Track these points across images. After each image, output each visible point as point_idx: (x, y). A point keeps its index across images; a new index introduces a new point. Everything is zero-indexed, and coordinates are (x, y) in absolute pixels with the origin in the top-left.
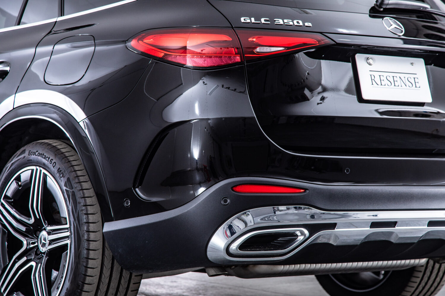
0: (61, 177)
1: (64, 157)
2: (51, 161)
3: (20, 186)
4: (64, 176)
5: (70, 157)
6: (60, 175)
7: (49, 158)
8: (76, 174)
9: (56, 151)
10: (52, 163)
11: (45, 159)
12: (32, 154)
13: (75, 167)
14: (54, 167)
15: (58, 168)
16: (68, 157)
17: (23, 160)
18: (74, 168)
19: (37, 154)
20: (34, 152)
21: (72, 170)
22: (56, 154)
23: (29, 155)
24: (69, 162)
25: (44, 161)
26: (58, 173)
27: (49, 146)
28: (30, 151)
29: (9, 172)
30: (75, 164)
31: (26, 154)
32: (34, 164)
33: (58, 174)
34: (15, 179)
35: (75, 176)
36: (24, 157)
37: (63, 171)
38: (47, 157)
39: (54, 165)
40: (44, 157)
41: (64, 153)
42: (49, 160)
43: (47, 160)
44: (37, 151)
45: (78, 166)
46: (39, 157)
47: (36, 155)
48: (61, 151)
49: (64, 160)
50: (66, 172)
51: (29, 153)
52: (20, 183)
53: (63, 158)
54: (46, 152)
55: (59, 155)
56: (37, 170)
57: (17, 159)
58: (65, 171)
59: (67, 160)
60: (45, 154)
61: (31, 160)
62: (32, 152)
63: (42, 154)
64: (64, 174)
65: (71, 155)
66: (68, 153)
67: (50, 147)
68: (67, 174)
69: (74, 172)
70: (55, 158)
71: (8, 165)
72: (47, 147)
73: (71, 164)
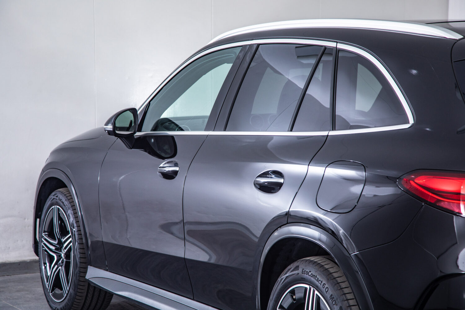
0: (334, 305)
1: (336, 283)
2: (323, 285)
3: (294, 300)
4: (337, 303)
5: (342, 283)
6: (333, 302)
7: (322, 282)
8: (348, 303)
9: (328, 275)
10: (325, 288)
11: (318, 281)
12: (305, 272)
13: (347, 295)
14: (327, 293)
15: (331, 294)
16: (340, 284)
17: (297, 276)
18: (346, 297)
19: (310, 274)
20: (307, 272)
21: (344, 299)
22: (329, 278)
23: (302, 273)
24: (341, 290)
25: (317, 283)
26: (331, 299)
27: (321, 268)
28: (304, 269)
29: (284, 284)
30: (347, 292)
31: (300, 271)
32: (307, 283)
33: (331, 301)
34: (289, 292)
35: (348, 305)
36: (298, 274)
37: (336, 298)
38: (320, 280)
39: (327, 290)
40: (317, 280)
41: (336, 279)
42: (322, 284)
43: (319, 283)
44: (310, 272)
45: (349, 294)
46: (312, 278)
47: (309, 276)
48: (333, 276)
49: (336, 286)
50: (339, 300)
51: (303, 271)
52: (294, 297)
53: (335, 285)
54: (319, 275)
55: (331, 279)
56: (310, 289)
57: (291, 273)
58: (337, 299)
59: (339, 287)
60: (318, 277)
61: (305, 279)
62: (305, 271)
63: (315, 276)
64: (337, 302)
65: (343, 281)
66: (340, 278)
67: (322, 270)
68: (339, 302)
69: (346, 302)
70: (328, 283)
71: (283, 277)
72: (320, 269)
73: (343, 291)
